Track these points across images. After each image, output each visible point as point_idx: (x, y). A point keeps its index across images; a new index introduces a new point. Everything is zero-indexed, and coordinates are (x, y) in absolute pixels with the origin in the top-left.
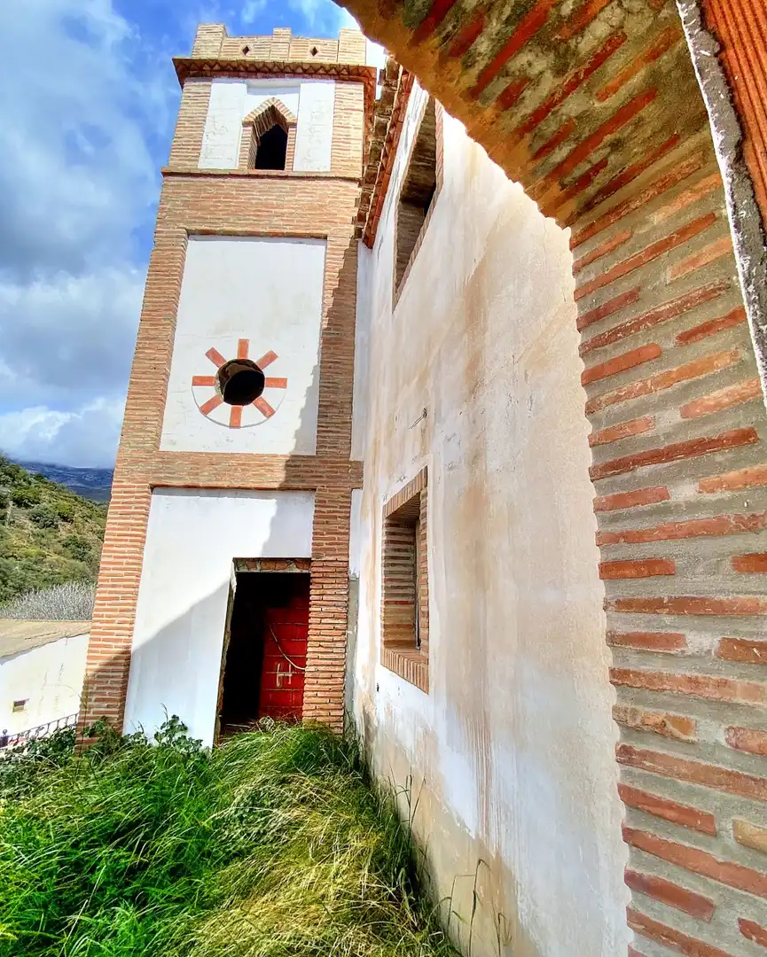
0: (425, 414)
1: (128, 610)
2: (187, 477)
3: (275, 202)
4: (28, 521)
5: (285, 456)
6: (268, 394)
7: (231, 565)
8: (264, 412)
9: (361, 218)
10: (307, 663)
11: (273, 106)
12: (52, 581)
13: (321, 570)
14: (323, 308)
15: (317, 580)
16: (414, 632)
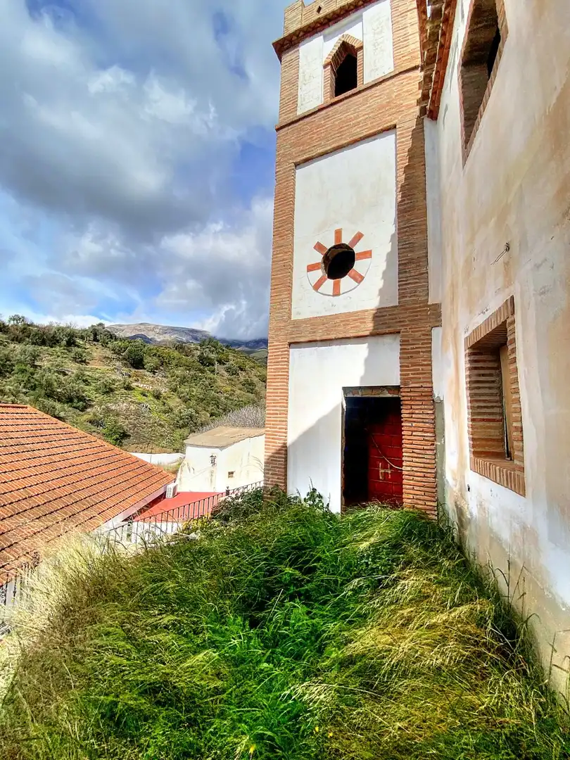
0: (508, 248)
1: (283, 421)
2: (309, 335)
3: (352, 116)
4: (224, 372)
5: (372, 310)
6: (358, 266)
7: (341, 393)
8: (356, 280)
9: (425, 97)
10: (404, 464)
11: (344, 42)
12: (240, 405)
13: (409, 394)
14: (397, 185)
15: (407, 402)
16: (503, 445)
